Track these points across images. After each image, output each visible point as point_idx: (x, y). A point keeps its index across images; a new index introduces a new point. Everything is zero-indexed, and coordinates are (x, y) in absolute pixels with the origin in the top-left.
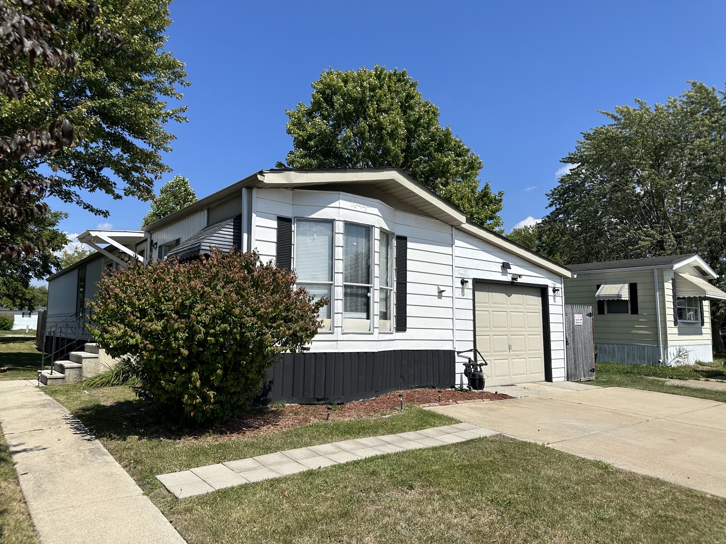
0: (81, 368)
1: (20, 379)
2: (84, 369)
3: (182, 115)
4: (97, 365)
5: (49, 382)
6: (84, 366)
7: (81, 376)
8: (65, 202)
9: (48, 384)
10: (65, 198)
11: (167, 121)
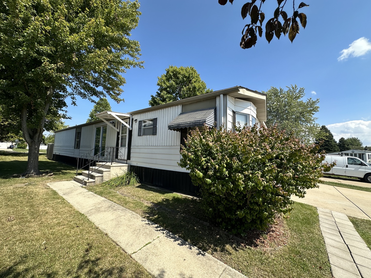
0: (102, 176)
1: (64, 181)
2: (104, 177)
3: (141, 65)
4: (110, 174)
5: (87, 184)
6: (104, 175)
7: (102, 180)
8: (83, 98)
9: (87, 185)
10: (83, 96)
11: (135, 67)
